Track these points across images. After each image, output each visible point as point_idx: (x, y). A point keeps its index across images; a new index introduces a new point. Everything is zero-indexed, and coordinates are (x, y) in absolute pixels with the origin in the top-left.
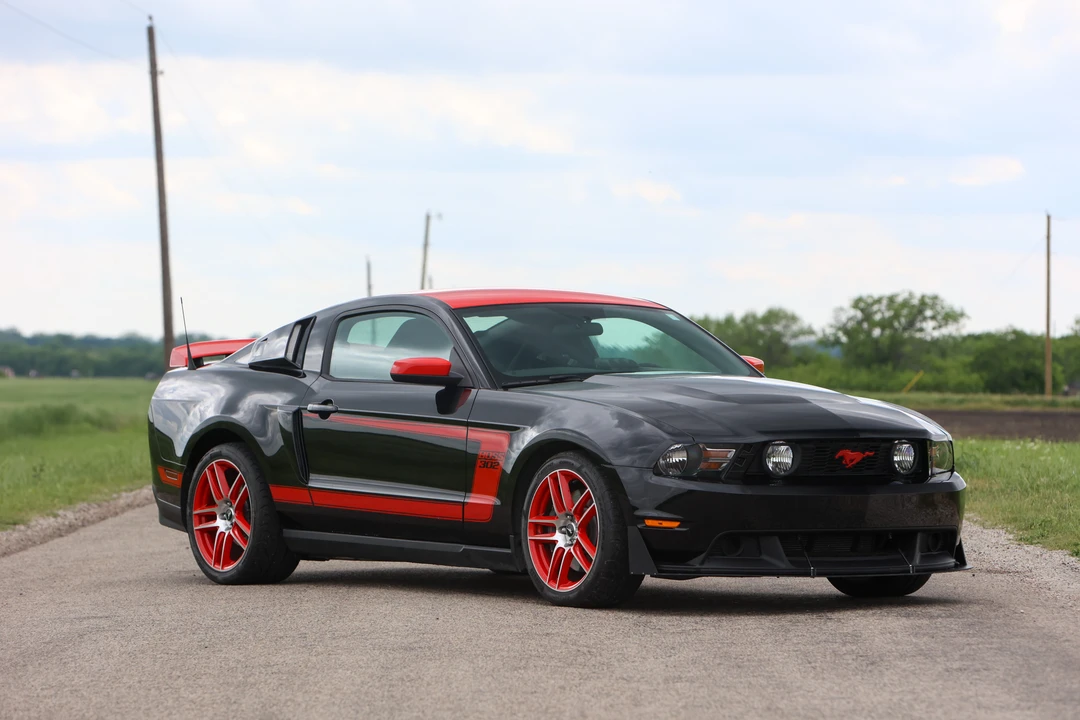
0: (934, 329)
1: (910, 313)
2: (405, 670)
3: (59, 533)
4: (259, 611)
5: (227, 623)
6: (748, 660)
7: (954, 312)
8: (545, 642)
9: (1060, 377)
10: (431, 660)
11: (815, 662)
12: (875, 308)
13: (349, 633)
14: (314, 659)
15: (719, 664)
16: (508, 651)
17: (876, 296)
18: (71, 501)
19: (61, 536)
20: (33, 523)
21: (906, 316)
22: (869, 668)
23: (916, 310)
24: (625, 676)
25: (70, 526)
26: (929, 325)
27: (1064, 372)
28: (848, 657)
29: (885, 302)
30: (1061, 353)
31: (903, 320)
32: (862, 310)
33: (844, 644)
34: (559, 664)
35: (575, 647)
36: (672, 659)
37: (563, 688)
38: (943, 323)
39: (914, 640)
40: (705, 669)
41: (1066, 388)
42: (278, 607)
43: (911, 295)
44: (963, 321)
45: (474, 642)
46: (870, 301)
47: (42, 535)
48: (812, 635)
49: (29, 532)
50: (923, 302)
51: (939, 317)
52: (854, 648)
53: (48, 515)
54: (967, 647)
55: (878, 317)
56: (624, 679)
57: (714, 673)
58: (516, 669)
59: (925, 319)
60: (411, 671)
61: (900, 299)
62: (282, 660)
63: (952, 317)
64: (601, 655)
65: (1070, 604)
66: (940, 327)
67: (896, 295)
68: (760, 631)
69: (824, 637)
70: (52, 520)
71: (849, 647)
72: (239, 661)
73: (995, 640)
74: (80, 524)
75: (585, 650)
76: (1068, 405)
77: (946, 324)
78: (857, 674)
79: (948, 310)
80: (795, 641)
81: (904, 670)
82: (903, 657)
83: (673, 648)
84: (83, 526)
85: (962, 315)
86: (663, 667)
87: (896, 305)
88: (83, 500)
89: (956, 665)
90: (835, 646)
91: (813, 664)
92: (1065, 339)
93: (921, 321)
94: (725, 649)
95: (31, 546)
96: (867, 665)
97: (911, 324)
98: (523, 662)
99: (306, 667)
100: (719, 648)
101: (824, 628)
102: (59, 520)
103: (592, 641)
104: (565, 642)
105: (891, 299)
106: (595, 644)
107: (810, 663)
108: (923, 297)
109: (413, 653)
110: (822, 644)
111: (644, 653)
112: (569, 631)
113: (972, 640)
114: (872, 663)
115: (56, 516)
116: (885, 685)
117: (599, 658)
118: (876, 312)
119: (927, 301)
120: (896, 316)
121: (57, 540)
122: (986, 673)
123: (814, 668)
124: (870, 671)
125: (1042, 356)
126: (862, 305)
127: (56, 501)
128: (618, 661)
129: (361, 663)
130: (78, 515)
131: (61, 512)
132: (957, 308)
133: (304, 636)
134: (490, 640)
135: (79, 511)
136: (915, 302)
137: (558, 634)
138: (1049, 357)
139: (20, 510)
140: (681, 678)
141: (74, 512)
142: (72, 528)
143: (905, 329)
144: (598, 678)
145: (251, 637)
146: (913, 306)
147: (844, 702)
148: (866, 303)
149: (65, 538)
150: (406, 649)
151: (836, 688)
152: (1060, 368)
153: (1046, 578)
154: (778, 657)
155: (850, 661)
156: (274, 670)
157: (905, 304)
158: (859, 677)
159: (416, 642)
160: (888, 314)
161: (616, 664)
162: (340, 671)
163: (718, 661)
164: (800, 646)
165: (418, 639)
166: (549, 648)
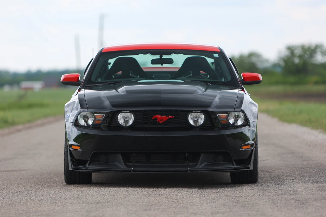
2: (97, 212)
5: (18, 194)
6: (248, 204)
8: (158, 198)
10: (108, 207)
11: (278, 204)
14: (57, 208)
15: (235, 206)
16: (142, 203)
22: (302, 206)
24: (194, 212)
28: (291, 201)
33: (290, 195)
34: (165, 208)
35: (171, 200)
36: (214, 204)
39: (320, 193)
40: (229, 208)
45: (127, 199)
48: (276, 192)
52: (294, 197)
56: (194, 213)
57: (233, 210)
58: (146, 210)
60: (100, 213)
62: (42, 209)
64: (183, 203)
68: (253, 191)
69: (280, 193)
71: (292, 196)
72: (23, 210)
75: (176, 201)
78: (296, 209)
80: (268, 195)
81: (317, 206)
82: (316, 200)
83: (214, 199)
86: (210, 208)
90: (286, 196)
91: (277, 205)
94: (237, 199)
96: (301, 204)
98: (149, 207)
99: (53, 212)
100: (235, 199)
101: (280, 188)
103: (179, 197)
104: (167, 198)
106: (180, 198)
107: (275, 204)
109: (100, 204)
110: (280, 196)
111: (202, 202)
112: (168, 193)
114: (303, 204)
116: (309, 213)
117: (182, 204)
123: (277, 206)
124: (302, 207)
128: (191, 205)
129: (77, 210)
133: (52, 198)
134: (134, 198)
137: (164, 194)
140: (218, 212)
144: (182, 213)
145: (29, 200)
150: (97, 203)
154: (261, 202)
155: (293, 203)
156: (39, 214)
158: (297, 210)
159: (101, 200)
161: (190, 207)
162: (68, 213)
163: (234, 204)
164: (270, 197)
165: (102, 198)
166: (160, 201)
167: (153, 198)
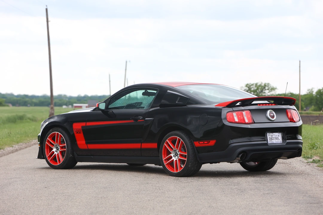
0: (268, 92)
1: (261, 88)
3: (12, 152)
4: (64, 176)
6: (206, 191)
7: (274, 88)
9: (303, 106)
10: (111, 191)
11: (225, 191)
12: (252, 87)
13: (89, 183)
15: (197, 192)
16: (135, 189)
17: (252, 83)
18: (18, 143)
19: (13, 153)
20: (5, 149)
21: (260, 89)
23: (263, 87)
24: (168, 196)
25: (16, 150)
26: (267, 91)
27: (304, 104)
28: (235, 190)
29: (254, 85)
30: (303, 99)
31: (259, 90)
32: (248, 87)
33: (234, 186)
34: (149, 193)
35: (155, 187)
36: (183, 191)
37: (149, 200)
38: (271, 91)
39: (255, 185)
40: (193, 194)
41: (305, 109)
42: (70, 175)
43: (262, 83)
44: (276, 90)
46: (250, 85)
47: (7, 152)
48: (225, 183)
49: (4, 152)
50: (265, 85)
51: (270, 89)
52: (237, 187)
53: (10, 147)
54: (270, 187)
55: (252, 89)
56: (168, 197)
57: (195, 195)
58: (136, 194)
59: (266, 90)
61: (259, 84)
63: (273, 89)
65: (301, 173)
66: (270, 92)
67: (258, 83)
68: (210, 182)
70: (11, 148)
71: (236, 187)
73: (278, 184)
74: (19, 149)
75: (158, 188)
76: (305, 113)
77: (272, 91)
78: (237, 195)
79: (272, 87)
81: (251, 194)
82: (251, 190)
83: (184, 187)
84: (20, 150)
85: (276, 88)
86: (180, 193)
87: (257, 86)
88: (21, 142)
89: (266, 192)
90: (232, 186)
91: (225, 192)
92: (305, 95)
93: (265, 90)
95: (3, 156)
97: (262, 91)
98: (139, 192)
99: (74, 194)
100: (197, 187)
101: (229, 181)
102: (13, 148)
104: (152, 186)
105: (256, 84)
106: (161, 186)
107: (224, 192)
108: (265, 83)
109: (107, 189)
110: (228, 186)
111: (175, 189)
112: (154, 182)
113: (272, 185)
114: (242, 192)
115: (12, 147)
116: (245, 199)
117: (161, 190)
118: (252, 88)
119: (266, 84)
120: (258, 89)
121: (11, 154)
122: (275, 194)
124: (241, 194)
125: (298, 100)
126: (248, 86)
127: (13, 142)
128: (167, 191)
129: (90, 192)
130: (19, 147)
131: (14, 146)
132: (275, 87)
133: (75, 184)
135: (20, 146)
136: (263, 85)
137: (151, 183)
138: (300, 100)
139: (2, 145)
140: (185, 197)
141: (18, 146)
142: (17, 150)
143: (260, 93)
144: (160, 197)
146: (262, 86)
147: (232, 204)
148: (249, 85)
149: (14, 153)
150: (105, 188)
151: (231, 200)
152: (303, 103)
153: (295, 165)
154: (215, 190)
156: (64, 195)
157: (260, 86)
160: (255, 88)
161: (166, 192)
164: (221, 186)
165: (109, 185)
166: (147, 187)
167: (143, 186)
